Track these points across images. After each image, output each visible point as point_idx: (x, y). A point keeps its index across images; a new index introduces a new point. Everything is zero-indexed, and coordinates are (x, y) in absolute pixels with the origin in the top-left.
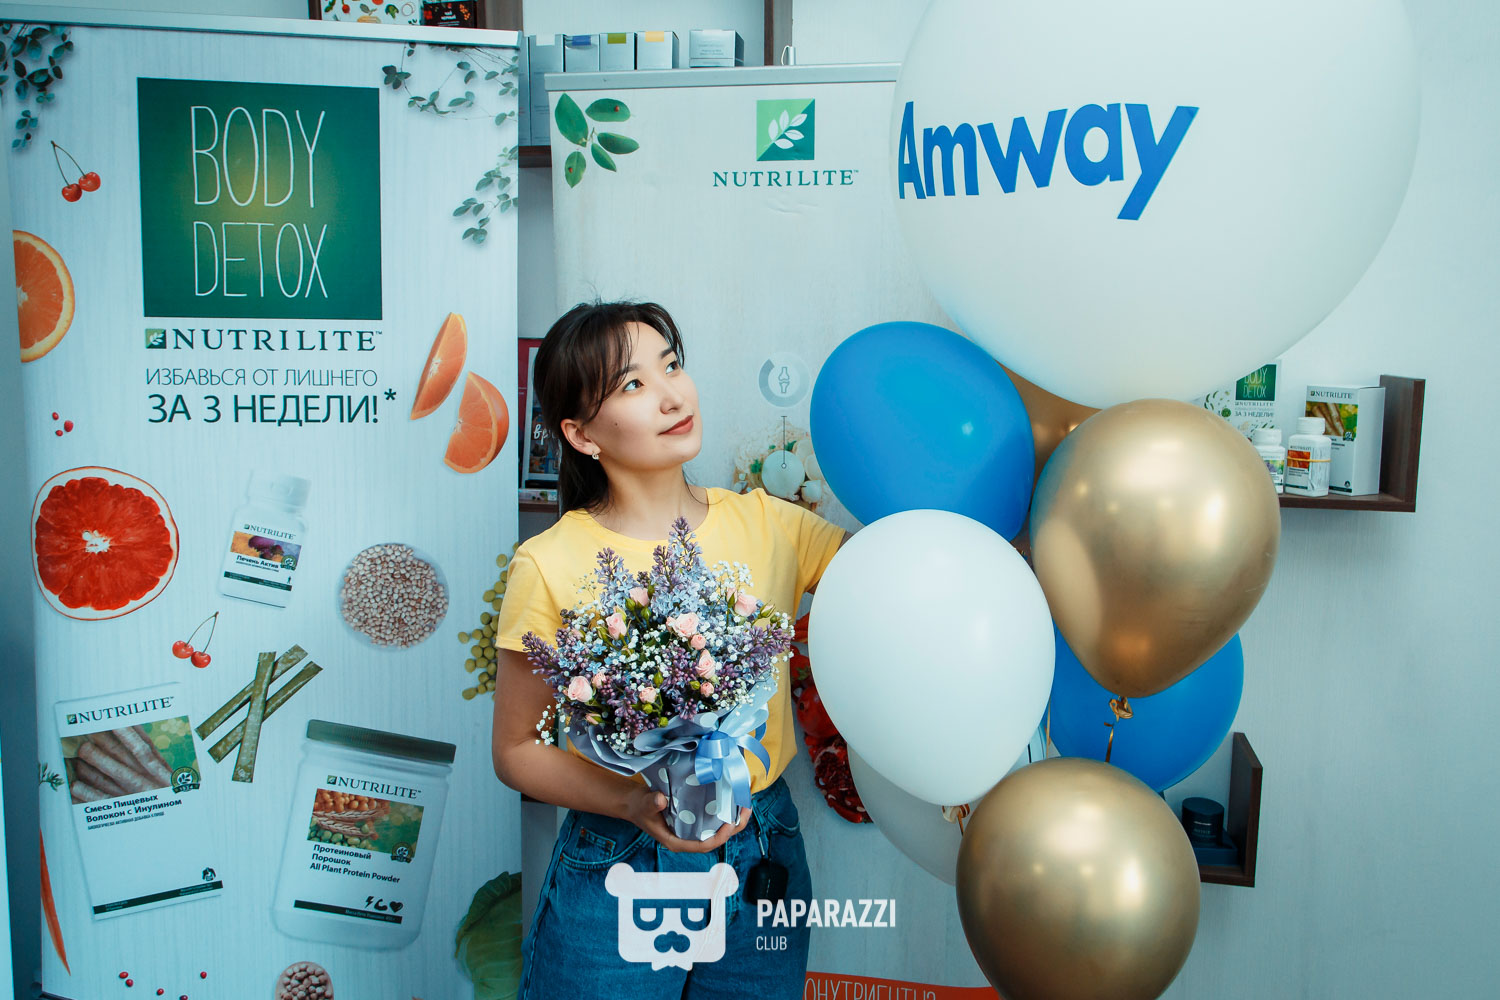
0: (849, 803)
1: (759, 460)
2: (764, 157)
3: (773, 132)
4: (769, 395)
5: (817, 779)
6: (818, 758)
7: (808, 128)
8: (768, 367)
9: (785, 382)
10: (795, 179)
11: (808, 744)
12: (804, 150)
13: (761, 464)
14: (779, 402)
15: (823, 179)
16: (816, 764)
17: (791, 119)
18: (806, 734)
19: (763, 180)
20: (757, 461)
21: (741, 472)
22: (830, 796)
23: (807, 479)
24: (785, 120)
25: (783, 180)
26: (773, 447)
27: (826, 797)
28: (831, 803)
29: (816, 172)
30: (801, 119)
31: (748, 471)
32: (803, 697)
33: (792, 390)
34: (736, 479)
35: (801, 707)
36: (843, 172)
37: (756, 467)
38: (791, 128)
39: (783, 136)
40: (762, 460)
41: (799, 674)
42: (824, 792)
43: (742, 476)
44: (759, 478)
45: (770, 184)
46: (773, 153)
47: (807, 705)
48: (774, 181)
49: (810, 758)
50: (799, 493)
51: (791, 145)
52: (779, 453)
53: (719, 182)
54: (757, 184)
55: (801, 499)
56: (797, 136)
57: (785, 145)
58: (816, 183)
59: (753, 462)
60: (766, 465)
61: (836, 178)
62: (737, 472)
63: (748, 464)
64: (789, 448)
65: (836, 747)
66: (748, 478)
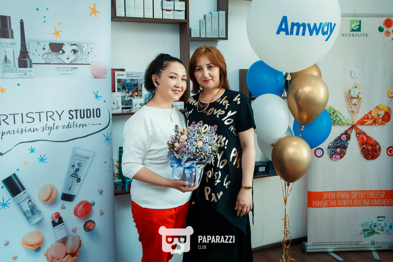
0: (367, 156)
2: (351, 31)
3: (353, 26)
4: (352, 77)
5: (361, 152)
6: (361, 148)
7: (360, 25)
8: (352, 72)
9: (355, 75)
10: (357, 35)
11: (359, 145)
12: (359, 30)
13: (350, 91)
14: (354, 79)
15: (362, 35)
16: (361, 149)
17: (356, 24)
18: (359, 143)
19: (351, 35)
22: (364, 155)
23: (359, 93)
24: (355, 24)
25: (355, 35)
26: (353, 87)
27: (363, 155)
28: (364, 157)
29: (361, 34)
30: (358, 24)
31: (348, 92)
32: (358, 136)
33: (356, 76)
34: (346, 94)
35: (358, 138)
36: (366, 34)
38: (356, 25)
39: (355, 27)
40: (351, 90)
41: (358, 132)
42: (363, 154)
43: (347, 93)
44: (350, 94)
45: (352, 36)
46: (353, 30)
47: (359, 138)
48: (353, 35)
49: (360, 148)
50: (358, 96)
51: (357, 29)
52: (354, 88)
53: (343, 36)
54: (350, 36)
55: (358, 97)
56: (358, 27)
57: (355, 29)
58: (361, 36)
59: (349, 91)
60: (351, 91)
61: (365, 35)
62: (346, 92)
63: (348, 91)
64: (356, 87)
65: (365, 146)
66: (348, 93)
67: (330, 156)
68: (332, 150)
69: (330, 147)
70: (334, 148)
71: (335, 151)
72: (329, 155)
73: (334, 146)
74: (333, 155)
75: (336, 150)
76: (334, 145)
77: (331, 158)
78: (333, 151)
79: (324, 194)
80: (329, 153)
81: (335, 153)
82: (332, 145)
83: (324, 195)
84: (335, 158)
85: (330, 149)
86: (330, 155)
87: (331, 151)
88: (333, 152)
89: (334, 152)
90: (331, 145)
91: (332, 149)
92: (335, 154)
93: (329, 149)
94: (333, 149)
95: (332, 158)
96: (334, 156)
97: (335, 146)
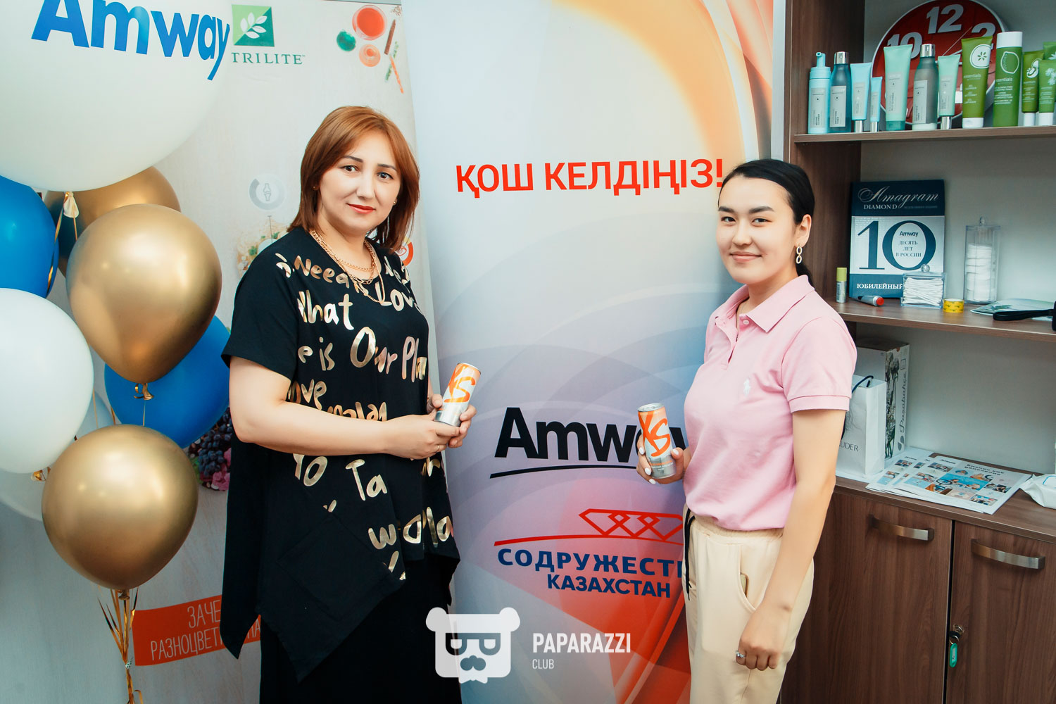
1: (255, 246)
2: (240, 43)
3: (245, 26)
7: (268, 25)
10: (262, 58)
12: (267, 40)
13: (256, 249)
15: (282, 60)
17: (255, 17)
20: (253, 247)
21: (242, 255)
24: (252, 18)
26: (264, 237)
29: (276, 55)
30: (262, 18)
31: (248, 254)
36: (295, 56)
37: (253, 251)
38: (256, 24)
39: (251, 30)
40: (257, 247)
46: (246, 41)
51: (258, 35)
56: (261, 29)
57: (254, 35)
58: (277, 62)
59: (250, 248)
61: (291, 60)
62: (240, 256)
63: (247, 249)
66: (247, 259)
67: (202, 478)
68: (205, 458)
69: (198, 446)
70: (215, 449)
71: (220, 458)
72: (198, 476)
73: (212, 441)
74: (211, 473)
75: (223, 455)
76: (212, 437)
77: (204, 485)
78: (209, 461)
79: (191, 609)
80: (196, 467)
81: (220, 464)
82: (206, 439)
83: (193, 615)
84: (219, 481)
85: (197, 455)
86: (201, 473)
87: (202, 462)
88: (213, 464)
89: (217, 463)
90: (202, 441)
91: (207, 453)
92: (221, 470)
93: (193, 456)
94: (211, 454)
95: (208, 485)
96: (217, 476)
97: (217, 441)
